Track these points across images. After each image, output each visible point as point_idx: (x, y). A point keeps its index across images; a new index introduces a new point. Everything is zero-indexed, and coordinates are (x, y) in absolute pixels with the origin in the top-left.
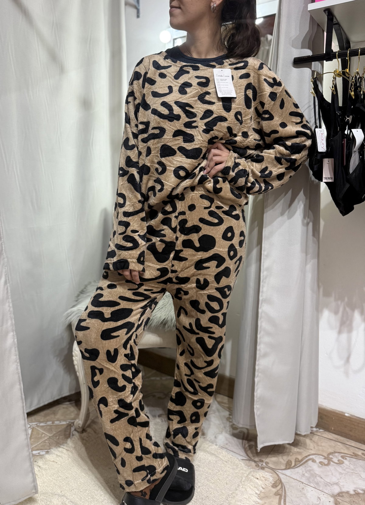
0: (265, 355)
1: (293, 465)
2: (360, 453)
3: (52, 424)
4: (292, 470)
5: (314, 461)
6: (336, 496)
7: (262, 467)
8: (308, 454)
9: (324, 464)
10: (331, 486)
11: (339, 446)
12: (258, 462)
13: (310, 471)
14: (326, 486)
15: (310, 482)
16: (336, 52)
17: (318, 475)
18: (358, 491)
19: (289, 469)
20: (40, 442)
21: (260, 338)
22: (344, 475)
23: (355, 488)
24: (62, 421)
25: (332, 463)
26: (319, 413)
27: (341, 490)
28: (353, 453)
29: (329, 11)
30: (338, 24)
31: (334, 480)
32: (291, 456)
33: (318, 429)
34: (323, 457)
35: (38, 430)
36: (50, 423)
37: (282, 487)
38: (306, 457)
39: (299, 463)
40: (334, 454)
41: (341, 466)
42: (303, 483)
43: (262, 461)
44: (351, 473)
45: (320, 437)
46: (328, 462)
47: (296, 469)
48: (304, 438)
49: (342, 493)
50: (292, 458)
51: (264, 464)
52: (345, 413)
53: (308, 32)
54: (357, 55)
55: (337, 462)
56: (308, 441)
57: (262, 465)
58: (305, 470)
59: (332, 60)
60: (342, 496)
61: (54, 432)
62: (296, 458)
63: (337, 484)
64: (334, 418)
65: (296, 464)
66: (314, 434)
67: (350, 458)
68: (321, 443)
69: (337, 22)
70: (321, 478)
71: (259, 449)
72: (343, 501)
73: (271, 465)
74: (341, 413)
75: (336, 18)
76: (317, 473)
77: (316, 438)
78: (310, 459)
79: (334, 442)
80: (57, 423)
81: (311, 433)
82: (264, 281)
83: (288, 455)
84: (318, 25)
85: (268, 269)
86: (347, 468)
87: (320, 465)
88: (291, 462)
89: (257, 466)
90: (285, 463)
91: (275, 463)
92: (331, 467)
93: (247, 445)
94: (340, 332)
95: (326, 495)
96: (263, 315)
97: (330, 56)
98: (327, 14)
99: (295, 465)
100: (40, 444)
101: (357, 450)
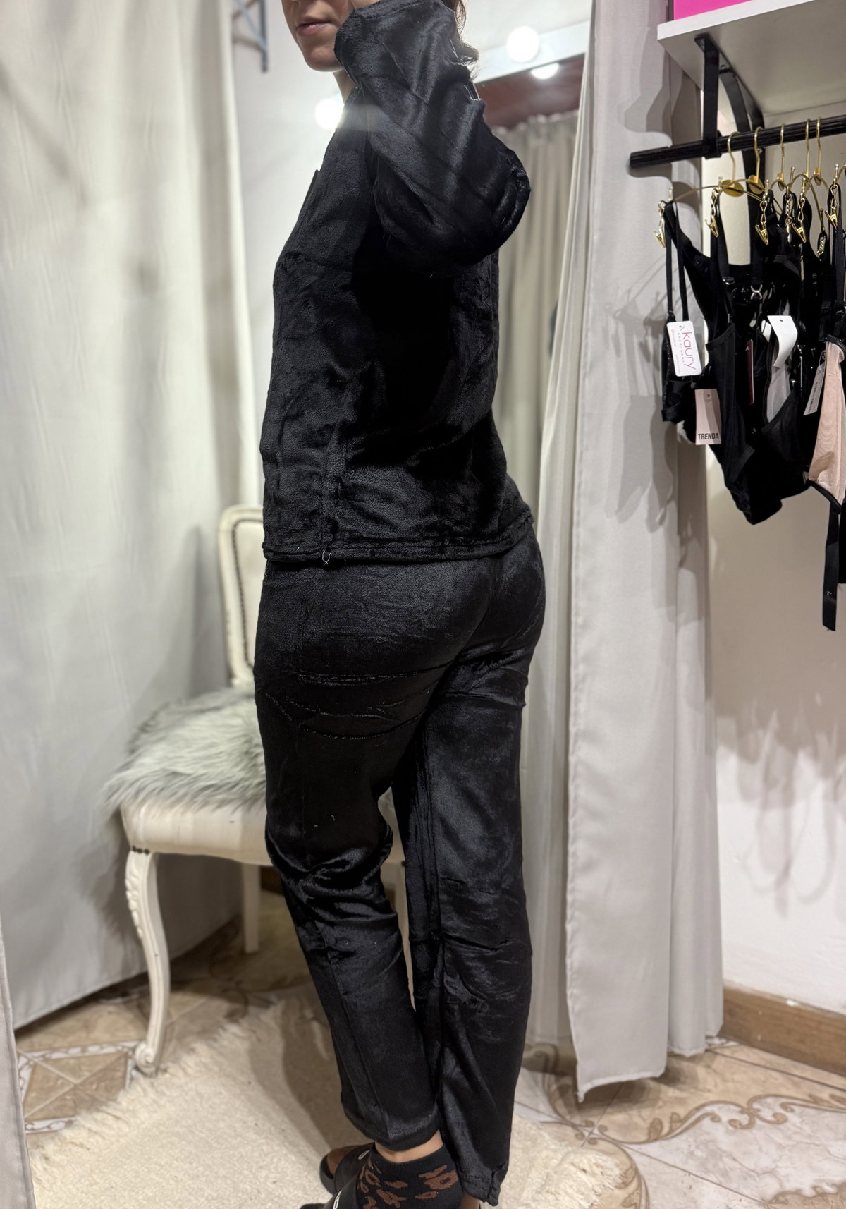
0: (589, 866)
1: (666, 1130)
2: (825, 1094)
3: (81, 1055)
4: (664, 1143)
5: (715, 1118)
6: (770, 1202)
7: (592, 1139)
8: (702, 1102)
9: (740, 1124)
10: (757, 1179)
11: (776, 1079)
12: (580, 1126)
13: (706, 1143)
14: (745, 1179)
15: (707, 1171)
16: (728, 137)
17: (725, 1152)
18: (822, 1189)
19: (656, 1140)
20: (52, 1099)
21: (575, 825)
22: (790, 1151)
23: (815, 1180)
24: (104, 1045)
25: (758, 1122)
26: (726, 1001)
27: (781, 1185)
28: (810, 1096)
29: (706, 40)
30: (731, 70)
31: (765, 1162)
32: (660, 1107)
33: (723, 1041)
34: (738, 1109)
35: (45, 1069)
36: (75, 1051)
37: (639, 1185)
38: (698, 1109)
39: (680, 1125)
40: (763, 1101)
41: (779, 1129)
42: (690, 1174)
43: (591, 1124)
44: (807, 1143)
45: (729, 1059)
46: (750, 1121)
47: (675, 1142)
48: (691, 1065)
49: (783, 1194)
50: (663, 1113)
51: (596, 1131)
52: (786, 999)
53: (661, 91)
54: (778, 142)
55: (770, 1118)
56: (701, 1071)
57: (591, 1133)
58: (695, 1141)
59: (719, 155)
60: (785, 1202)
61: (87, 1074)
62: (673, 1114)
63: (772, 1172)
64: (760, 1013)
65: (674, 1128)
66: (716, 1054)
67: (802, 1108)
68: (733, 1073)
69: (728, 66)
70: (735, 1159)
71: (581, 1095)
73: (611, 1133)
74: (778, 1000)
75: (724, 56)
76: (724, 1147)
77: (719, 1063)
78: (707, 1115)
79: (762, 1070)
80: (93, 1050)
81: (707, 1051)
82: (580, 686)
83: (653, 1106)
84: (685, 75)
85: (587, 659)
86: (795, 1133)
87: (731, 1128)
88: (661, 1123)
89: (580, 1136)
90: (646, 1125)
91: (624, 1128)
92: (758, 1133)
93: (554, 1087)
94: (765, 806)
95: (744, 1201)
96: (581, 769)
97: (713, 146)
98: (703, 47)
99: (671, 1130)
100: (52, 1103)
101: (817, 1086)
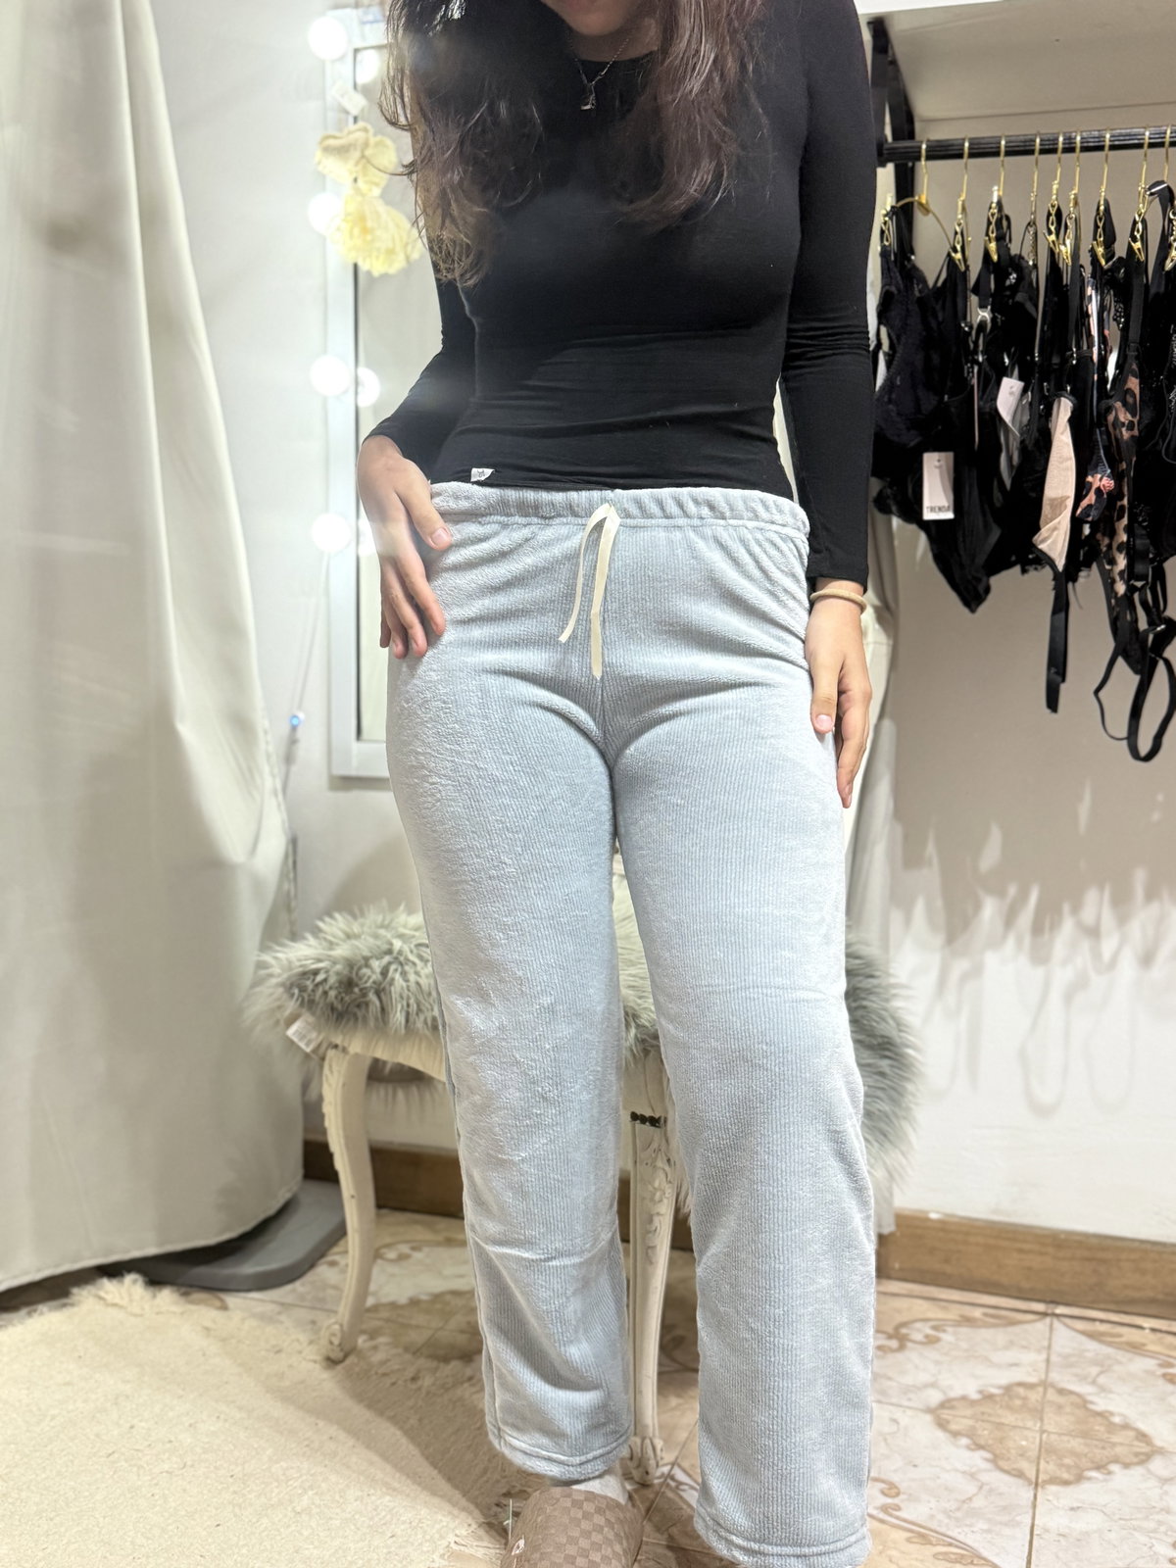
2: (976, 1313)
6: (936, 1409)
9: (890, 1349)
10: (921, 1393)
11: (921, 1305)
14: (905, 1393)
18: (989, 1392)
22: (948, 1365)
23: (981, 1387)
25: (909, 1345)
27: (945, 1395)
28: (962, 1316)
31: (923, 1378)
34: (884, 1335)
40: (910, 1326)
41: (935, 1347)
44: (965, 1357)
46: (900, 1344)
49: (950, 1400)
52: (928, 1213)
55: (924, 1340)
60: (952, 1408)
63: (933, 1385)
64: (898, 1234)
67: (955, 1328)
70: (890, 1379)
72: (955, 1416)
74: (918, 1215)
86: (951, 1349)
92: (911, 1354)
95: (909, 1412)
101: (967, 1308)
